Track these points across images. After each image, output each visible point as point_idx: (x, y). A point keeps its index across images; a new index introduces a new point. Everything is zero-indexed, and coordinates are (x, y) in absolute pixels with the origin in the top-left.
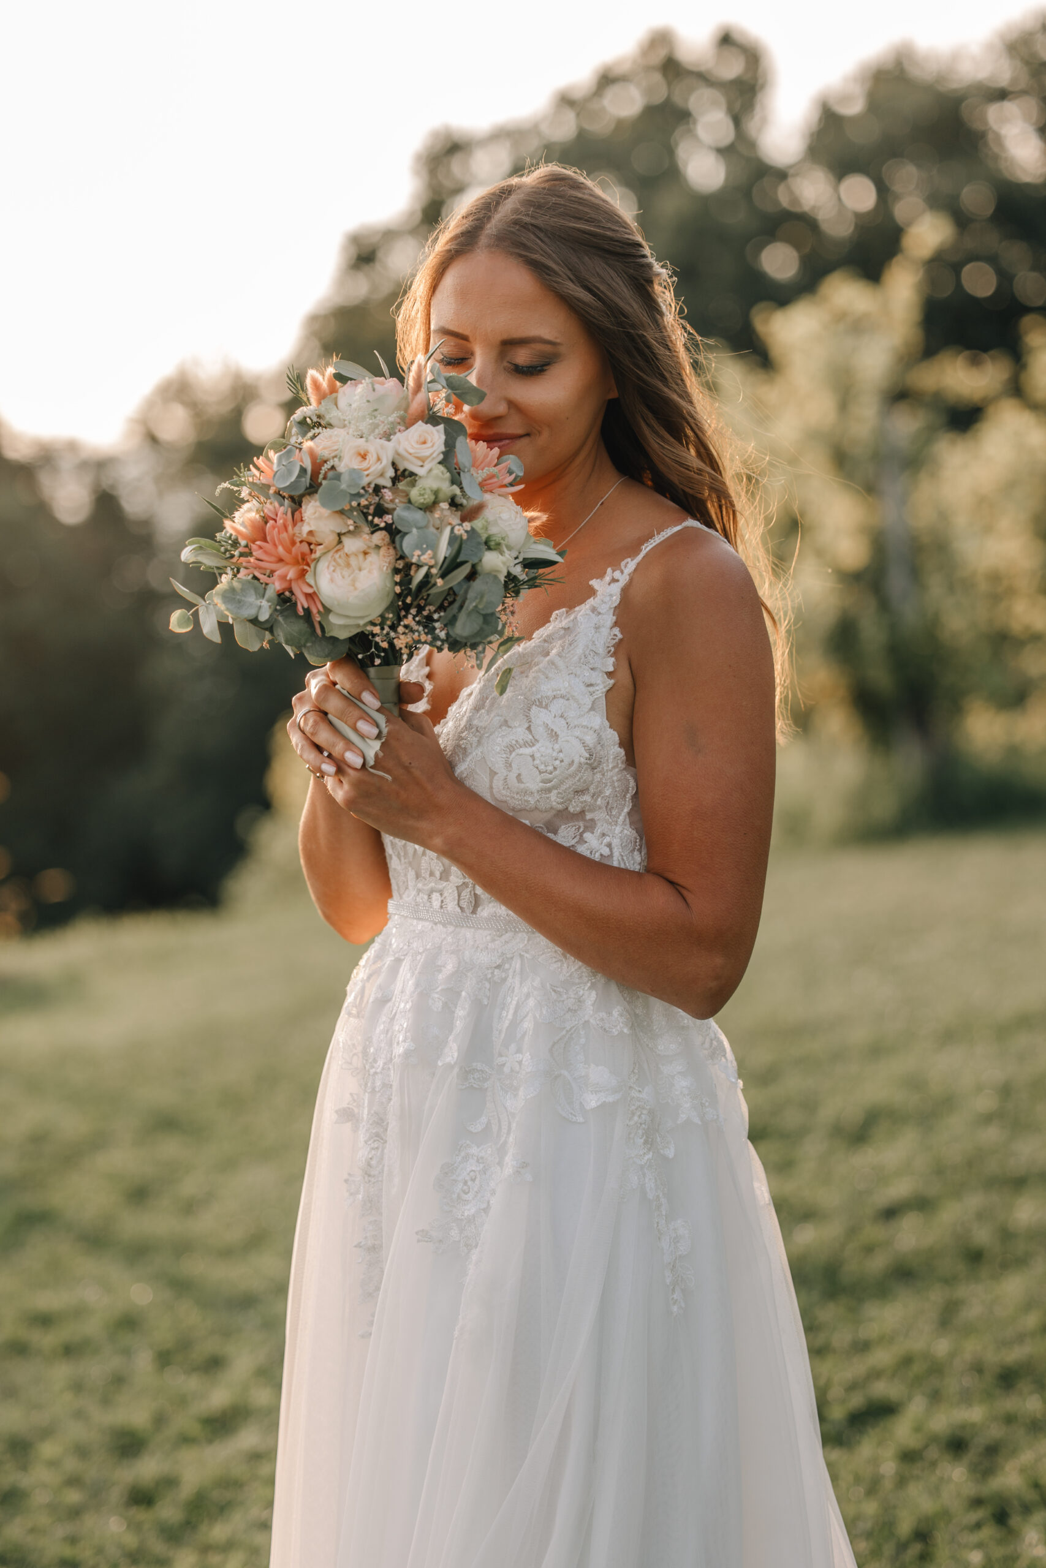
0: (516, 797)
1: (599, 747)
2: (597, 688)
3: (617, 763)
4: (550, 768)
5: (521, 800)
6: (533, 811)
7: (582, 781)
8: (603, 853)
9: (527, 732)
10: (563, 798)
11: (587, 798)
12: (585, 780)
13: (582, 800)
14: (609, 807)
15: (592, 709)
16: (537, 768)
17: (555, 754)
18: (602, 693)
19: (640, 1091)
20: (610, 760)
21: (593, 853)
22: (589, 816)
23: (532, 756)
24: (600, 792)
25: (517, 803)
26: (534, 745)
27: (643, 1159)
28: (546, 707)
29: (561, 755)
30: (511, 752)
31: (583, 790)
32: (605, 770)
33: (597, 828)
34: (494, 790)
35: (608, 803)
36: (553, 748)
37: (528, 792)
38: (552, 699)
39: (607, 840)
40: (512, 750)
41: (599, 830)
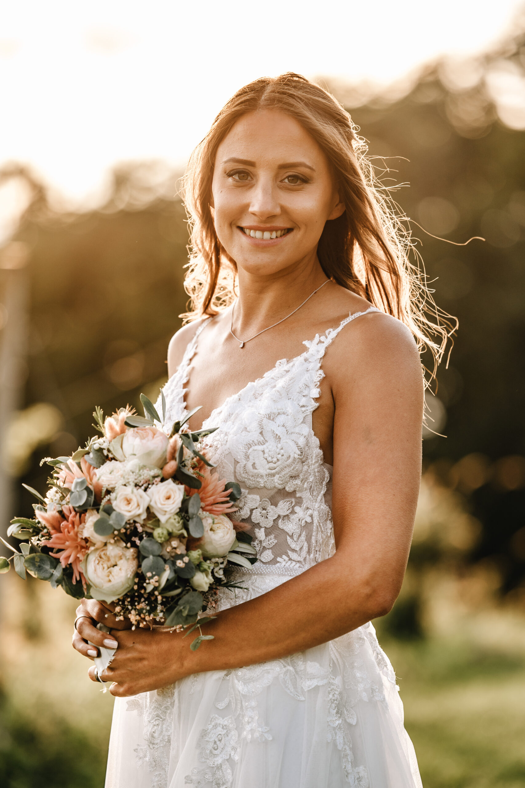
0: (251, 479)
1: (307, 448)
2: (308, 409)
3: (318, 459)
4: (275, 460)
5: (254, 481)
6: (262, 488)
7: (295, 470)
8: (307, 521)
9: (260, 435)
10: (282, 481)
11: (298, 482)
12: (297, 469)
13: (294, 483)
14: (312, 489)
15: (303, 422)
16: (266, 459)
17: (278, 451)
18: (311, 412)
19: (333, 679)
20: (314, 458)
21: (300, 520)
22: (298, 495)
23: (263, 451)
24: (307, 478)
25: (252, 483)
26: (264, 444)
27: (335, 723)
28: (273, 420)
29: (282, 451)
30: (249, 448)
31: (296, 476)
32: (310, 464)
33: (303, 503)
34: (236, 474)
35: (311, 487)
36: (277, 446)
37: (259, 475)
38: (278, 415)
39: (310, 512)
40: (250, 447)
41: (305, 505)
